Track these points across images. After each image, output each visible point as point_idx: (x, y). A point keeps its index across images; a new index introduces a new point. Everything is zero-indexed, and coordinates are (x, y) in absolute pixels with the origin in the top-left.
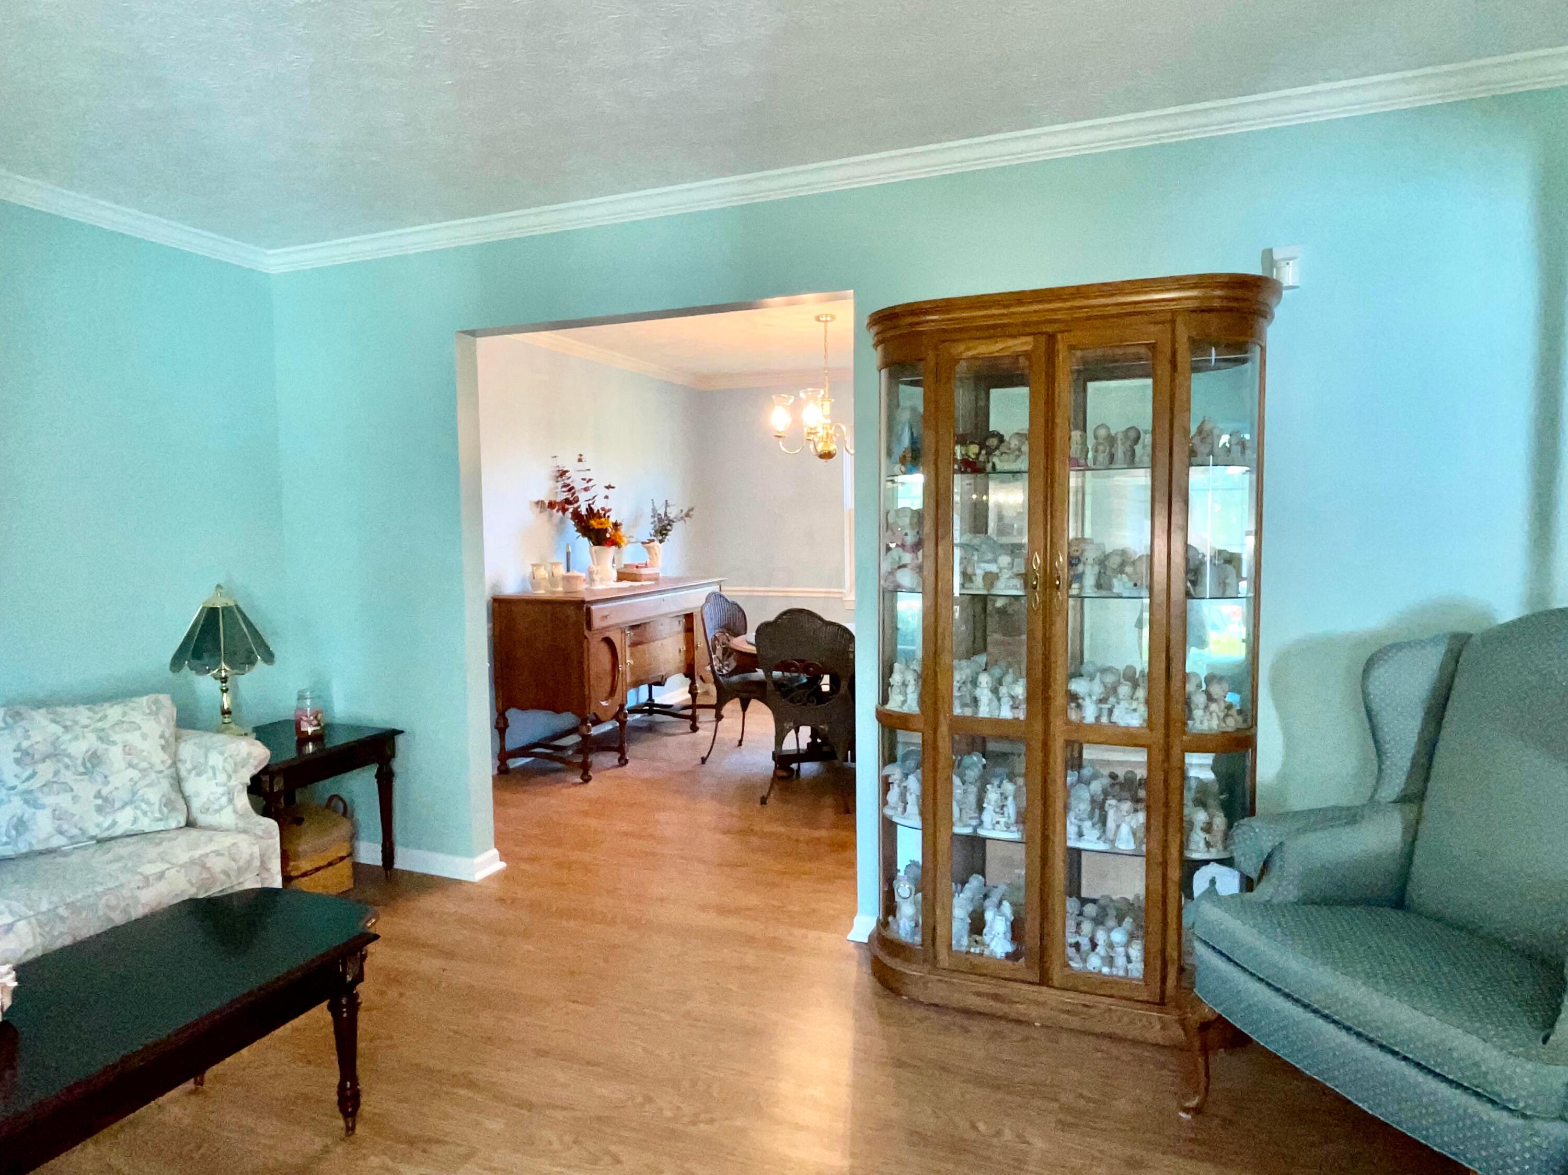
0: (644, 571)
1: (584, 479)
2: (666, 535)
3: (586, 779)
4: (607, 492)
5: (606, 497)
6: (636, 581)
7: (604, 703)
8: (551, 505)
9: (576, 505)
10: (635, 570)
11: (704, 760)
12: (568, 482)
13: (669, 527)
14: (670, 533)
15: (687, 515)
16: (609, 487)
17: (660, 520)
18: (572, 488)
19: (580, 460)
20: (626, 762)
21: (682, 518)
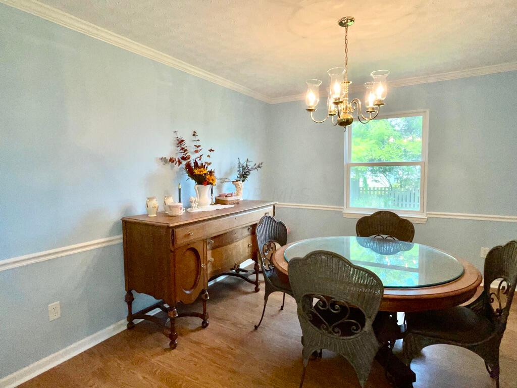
0: (229, 199)
1: (196, 146)
2: (246, 177)
3: (173, 346)
4: (209, 153)
5: (209, 156)
6: (224, 204)
7: (188, 292)
8: (172, 160)
9: (188, 161)
10: (224, 198)
11: (256, 327)
12: (184, 147)
13: (247, 173)
14: (248, 176)
15: (259, 167)
16: (211, 150)
17: (244, 169)
18: (186, 150)
19: (194, 135)
20: (207, 325)
21: (255, 168)
